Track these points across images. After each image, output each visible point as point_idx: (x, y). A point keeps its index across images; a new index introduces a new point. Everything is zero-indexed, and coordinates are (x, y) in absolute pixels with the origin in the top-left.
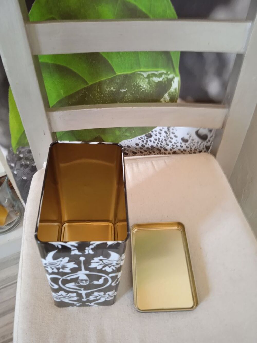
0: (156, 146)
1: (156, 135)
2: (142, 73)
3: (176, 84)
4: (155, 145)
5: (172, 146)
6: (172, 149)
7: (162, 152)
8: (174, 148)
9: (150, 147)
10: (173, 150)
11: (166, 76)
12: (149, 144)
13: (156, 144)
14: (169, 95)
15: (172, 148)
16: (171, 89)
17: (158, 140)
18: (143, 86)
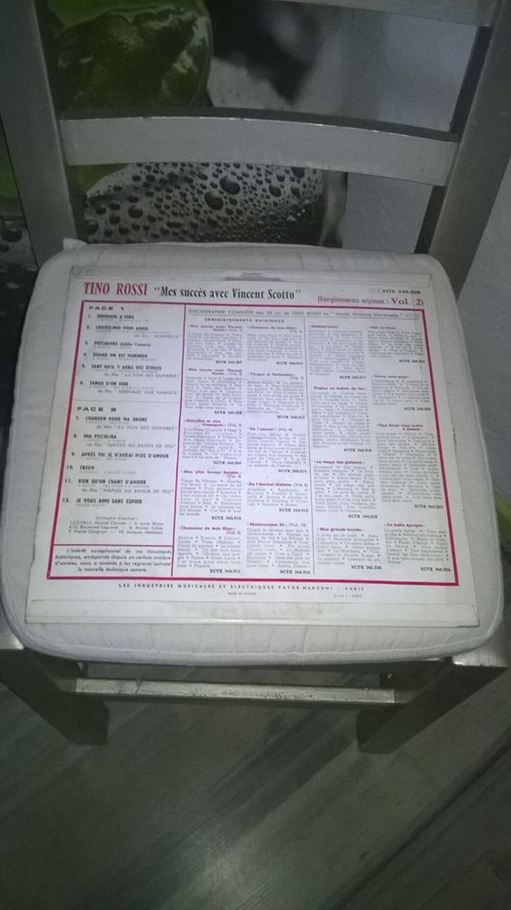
0: (179, 171)
2: (122, 14)
3: (202, 30)
4: (177, 171)
5: (216, 167)
6: (216, 173)
7: (197, 184)
8: (221, 172)
9: (167, 178)
10: (219, 175)
11: (176, 16)
12: (162, 170)
13: (179, 166)
14: (190, 53)
15: (217, 170)
16: (193, 40)
18: (130, 41)
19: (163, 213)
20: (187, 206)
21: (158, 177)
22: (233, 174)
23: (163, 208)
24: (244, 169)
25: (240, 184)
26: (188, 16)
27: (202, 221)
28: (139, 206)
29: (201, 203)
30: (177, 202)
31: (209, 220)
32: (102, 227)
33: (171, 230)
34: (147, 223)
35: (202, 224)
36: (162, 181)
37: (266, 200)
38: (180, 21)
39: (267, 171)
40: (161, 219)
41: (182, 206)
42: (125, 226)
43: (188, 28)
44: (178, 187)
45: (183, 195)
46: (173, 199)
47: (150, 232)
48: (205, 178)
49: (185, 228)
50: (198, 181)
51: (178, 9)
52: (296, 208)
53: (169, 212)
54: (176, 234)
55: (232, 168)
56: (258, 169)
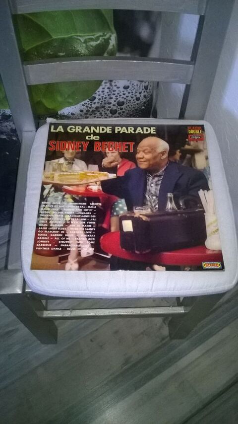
1: (99, 95)
3: (113, 41)
11: (103, 37)
14: (107, 53)
16: (109, 47)
17: (101, 98)
21: (91, 110)
22: (123, 98)
24: (127, 94)
25: (125, 101)
26: (108, 36)
36: (93, 111)
37: (135, 104)
38: (104, 39)
39: (136, 92)
43: (107, 41)
44: (99, 111)
45: (101, 114)
48: (111, 103)
50: (107, 106)
51: (104, 34)
52: (145, 103)
55: (122, 96)
56: (132, 92)
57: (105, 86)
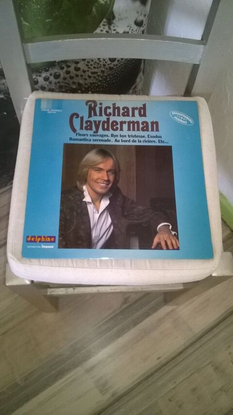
19: (89, 68)
20: (100, 63)
23: (90, 66)
27: (107, 69)
28: (79, 65)
29: (106, 61)
30: (96, 62)
31: (110, 68)
32: (62, 76)
33: (92, 75)
34: (82, 74)
35: (106, 71)
40: (88, 71)
41: (98, 64)
42: (72, 75)
46: (94, 61)
47: (83, 78)
49: (99, 74)
53: (92, 67)
54: (94, 77)
57: (104, 28)
